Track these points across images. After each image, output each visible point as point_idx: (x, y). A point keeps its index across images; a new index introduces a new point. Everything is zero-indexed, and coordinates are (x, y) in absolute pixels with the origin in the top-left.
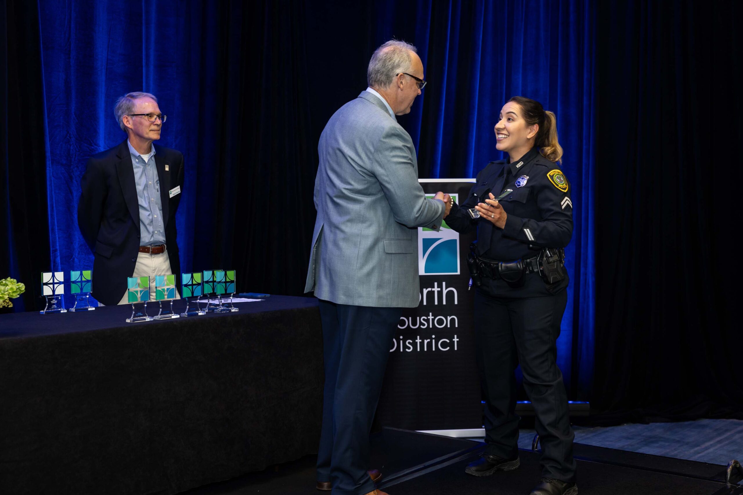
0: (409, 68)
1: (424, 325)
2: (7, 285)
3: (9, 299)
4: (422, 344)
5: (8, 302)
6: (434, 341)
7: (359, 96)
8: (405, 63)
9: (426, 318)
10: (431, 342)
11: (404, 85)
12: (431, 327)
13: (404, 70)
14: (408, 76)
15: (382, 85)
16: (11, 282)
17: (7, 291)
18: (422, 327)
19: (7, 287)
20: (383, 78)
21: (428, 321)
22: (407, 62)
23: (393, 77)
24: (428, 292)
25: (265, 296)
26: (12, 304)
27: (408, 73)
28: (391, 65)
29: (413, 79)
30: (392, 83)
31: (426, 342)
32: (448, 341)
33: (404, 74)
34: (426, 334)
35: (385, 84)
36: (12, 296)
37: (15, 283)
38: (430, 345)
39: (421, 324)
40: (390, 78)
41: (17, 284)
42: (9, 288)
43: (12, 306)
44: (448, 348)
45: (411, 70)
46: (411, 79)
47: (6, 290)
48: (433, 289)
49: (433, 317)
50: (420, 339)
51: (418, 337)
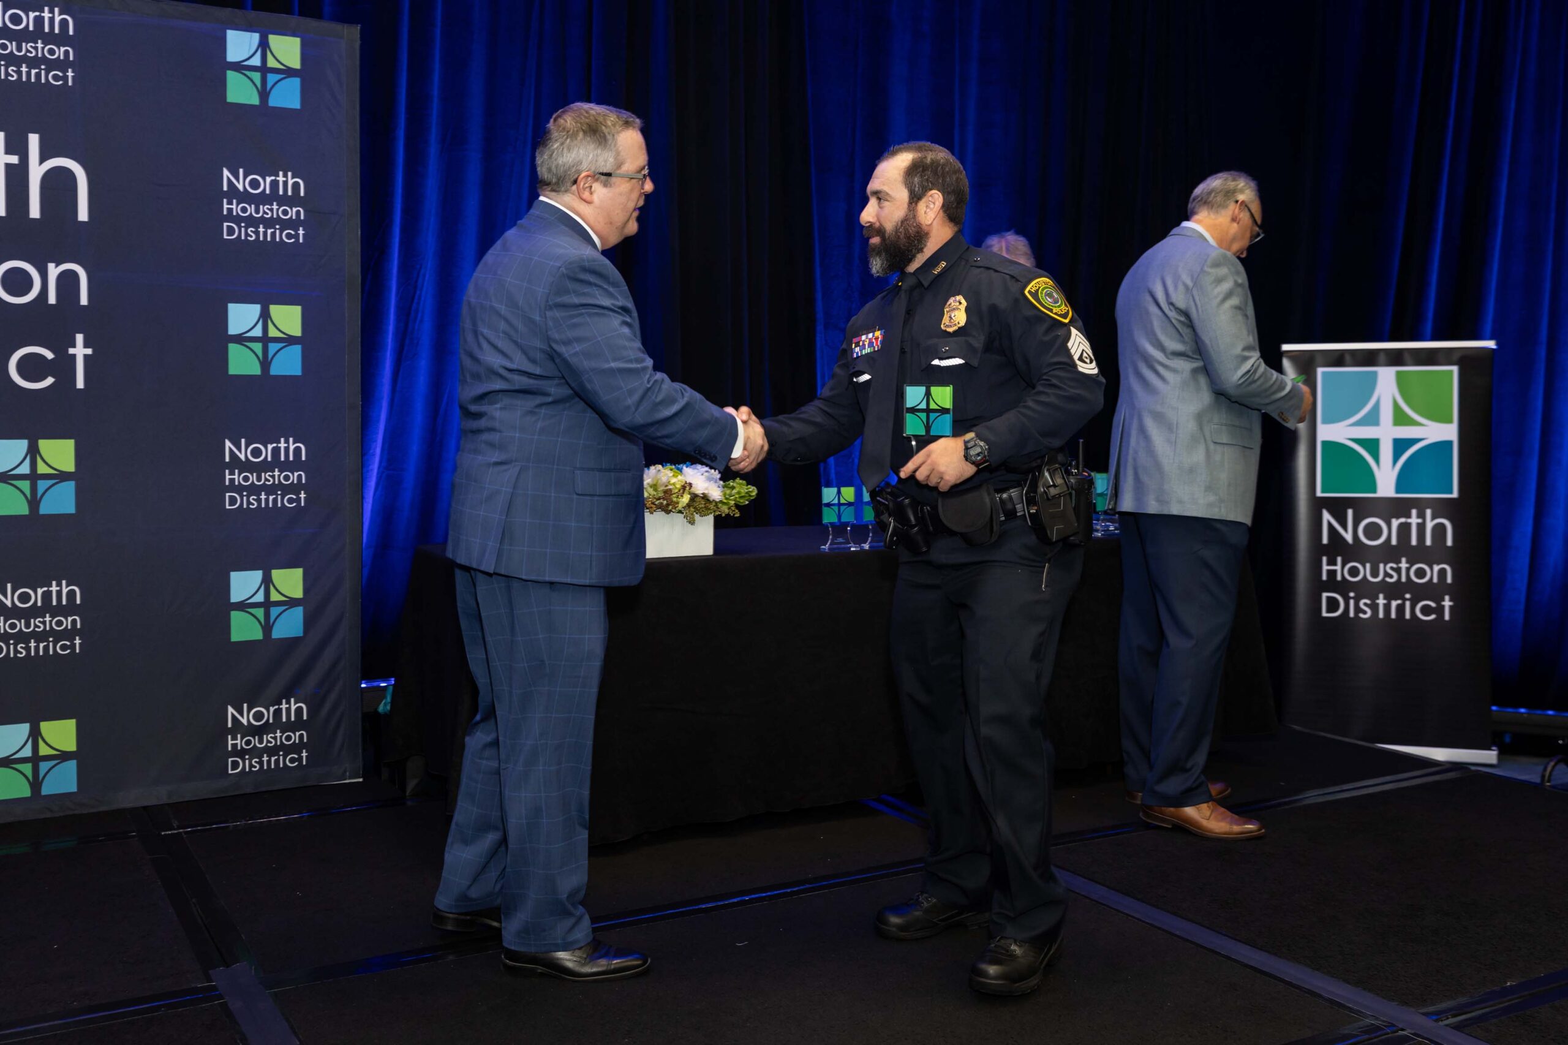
1: (1391, 576)
4: (1387, 607)
6: (1408, 604)
9: (1395, 566)
10: (1403, 604)
12: (1404, 580)
18: (1388, 580)
21: (1398, 570)
24: (1401, 525)
31: (1394, 604)
32: (1433, 604)
34: (1393, 591)
38: (1401, 608)
39: (1387, 574)
41: (746, 488)
43: (739, 516)
44: (1433, 616)
48: (1409, 520)
49: (1407, 565)
50: (1384, 599)
51: (1381, 596)
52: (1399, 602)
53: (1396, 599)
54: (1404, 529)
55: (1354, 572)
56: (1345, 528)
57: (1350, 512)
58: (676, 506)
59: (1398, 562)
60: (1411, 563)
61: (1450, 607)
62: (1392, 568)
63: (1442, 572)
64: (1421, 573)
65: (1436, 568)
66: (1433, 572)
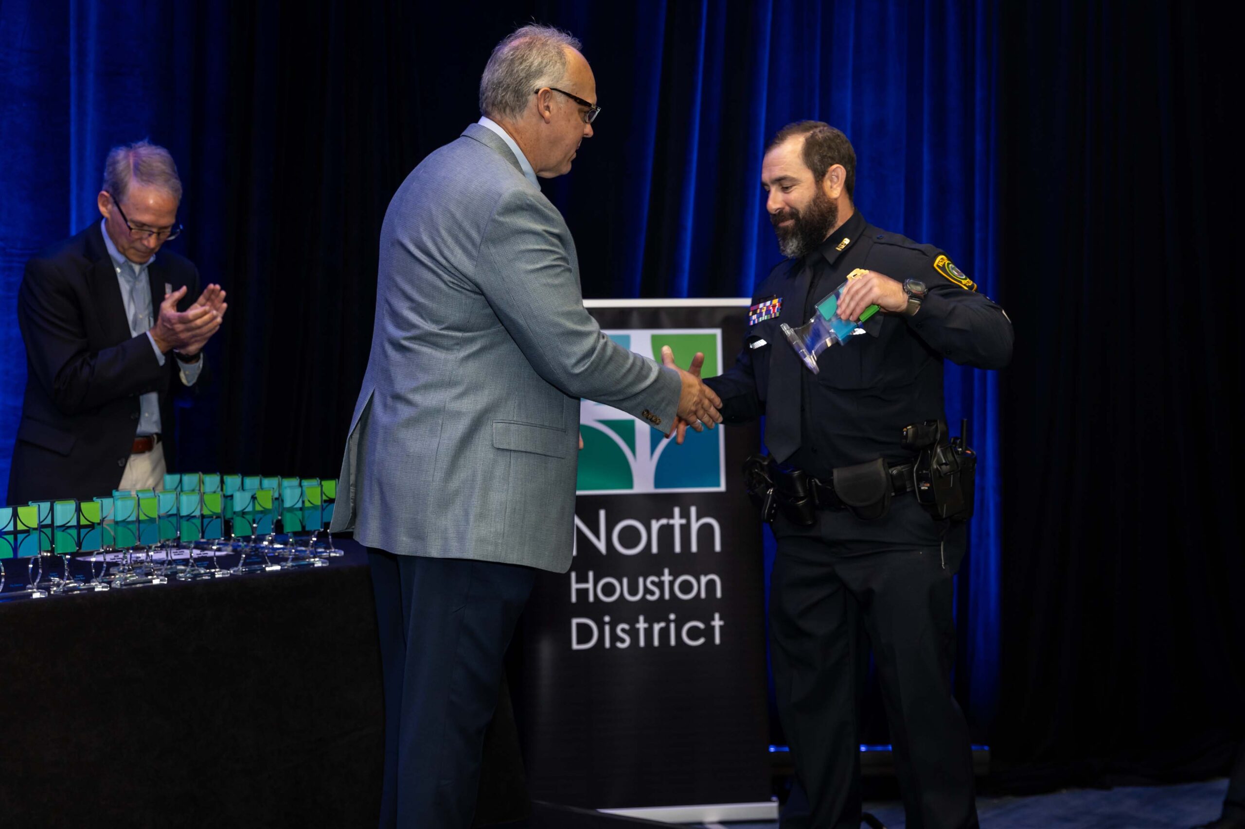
0: (562, 78)
1: (652, 593)
4: (649, 633)
6: (672, 626)
7: (463, 134)
8: (554, 67)
9: (656, 579)
10: (667, 628)
11: (553, 113)
12: (667, 596)
13: (552, 81)
14: (560, 93)
15: (508, 110)
18: (649, 597)
20: (510, 97)
21: (660, 585)
22: (558, 64)
23: (530, 95)
24: (661, 528)
27: (560, 89)
28: (524, 72)
29: (572, 101)
30: (528, 107)
31: (657, 628)
32: (701, 625)
33: (551, 89)
34: (655, 611)
35: (513, 110)
38: (664, 634)
39: (647, 591)
40: (523, 96)
44: (702, 640)
45: (568, 83)
46: (567, 101)
48: (671, 522)
49: (671, 578)
50: (645, 621)
51: (641, 618)
52: (663, 625)
53: (658, 622)
54: (666, 533)
55: (609, 590)
56: (597, 535)
57: (602, 514)
59: (660, 574)
60: (675, 574)
61: (721, 627)
62: (653, 583)
63: (711, 584)
64: (686, 587)
65: (704, 580)
66: (700, 585)
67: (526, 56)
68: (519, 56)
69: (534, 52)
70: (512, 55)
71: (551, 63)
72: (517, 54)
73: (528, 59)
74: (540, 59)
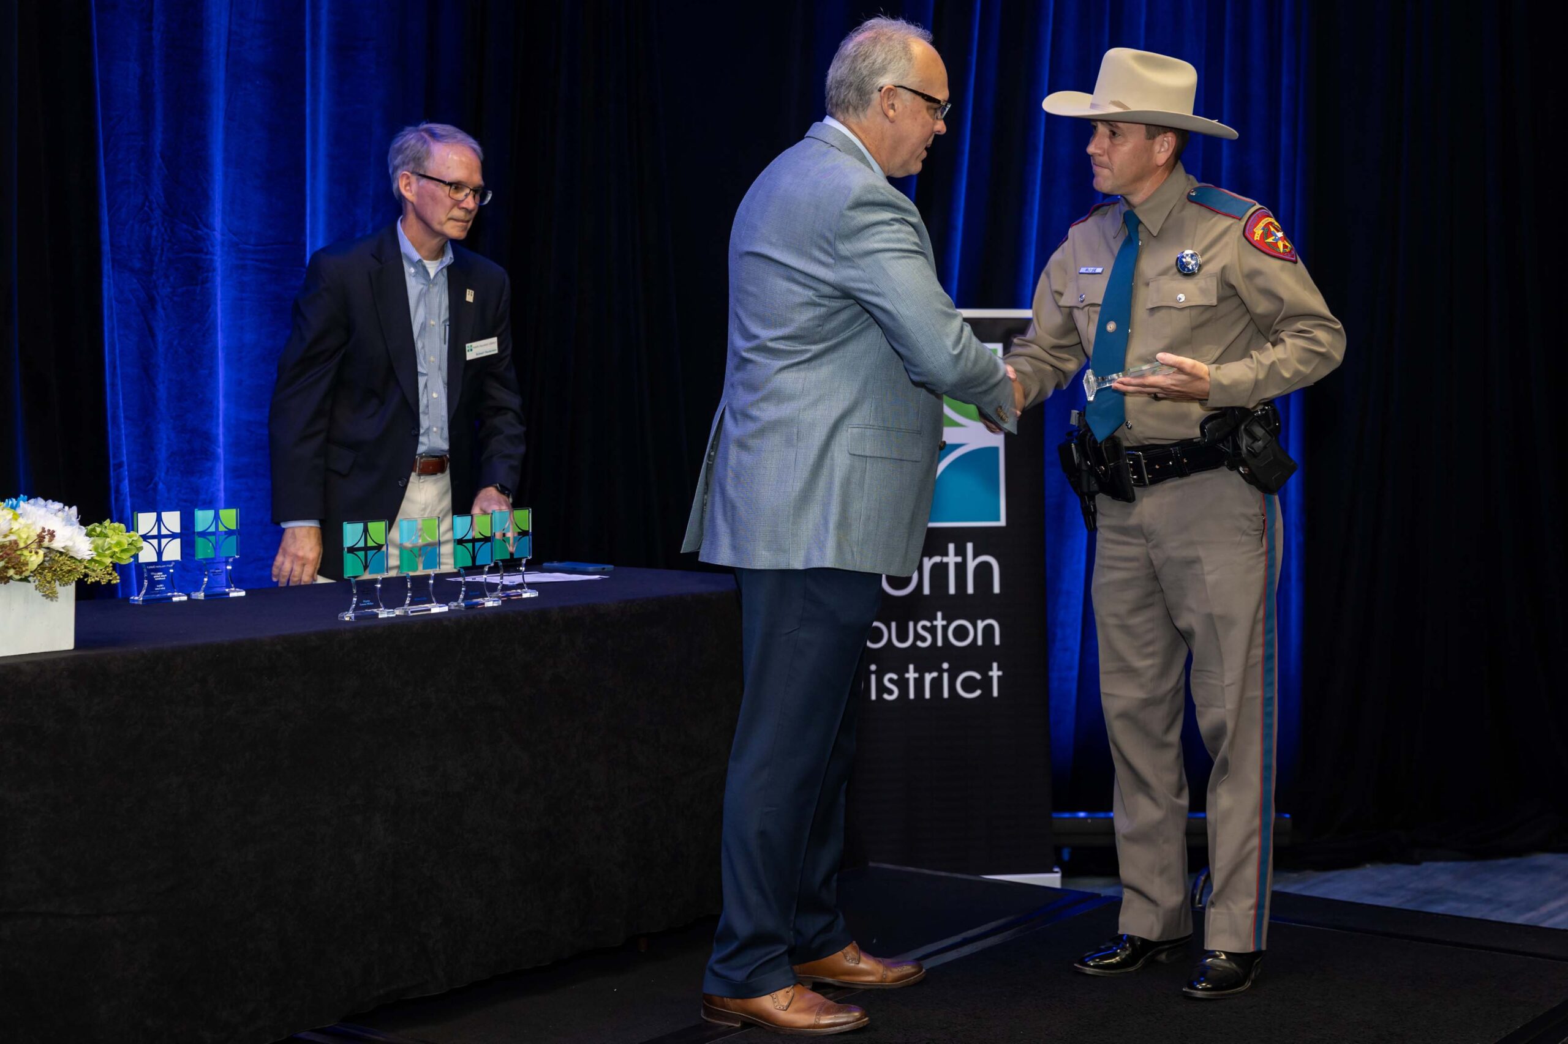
0: (908, 75)
1: (924, 639)
2: (106, 536)
3: (112, 567)
4: (919, 682)
5: (110, 572)
6: (946, 676)
7: (806, 135)
8: (899, 65)
9: (928, 624)
10: (940, 678)
11: (897, 112)
12: (940, 643)
13: (897, 78)
14: (906, 91)
15: (851, 109)
16: (114, 530)
17: (110, 548)
18: (919, 644)
19: (108, 539)
20: (852, 95)
21: (932, 630)
22: (903, 60)
23: (872, 93)
24: (935, 566)
25: (604, 569)
26: (118, 577)
27: (908, 86)
28: (868, 69)
29: (919, 98)
30: (869, 107)
31: (928, 677)
32: (978, 676)
33: (895, 86)
34: (927, 660)
35: (856, 109)
36: (118, 558)
37: (121, 532)
38: (937, 684)
39: (918, 637)
40: (865, 95)
41: (128, 534)
42: (112, 542)
43: (118, 581)
44: (978, 693)
45: (914, 79)
46: (914, 98)
47: (106, 547)
48: (945, 560)
49: (944, 623)
50: (915, 671)
51: (911, 667)
52: (935, 674)
53: (930, 671)
54: (940, 571)
58: (24, 569)
59: (933, 618)
60: (949, 618)
61: (999, 677)
62: (924, 628)
63: (988, 630)
64: (961, 633)
65: (981, 625)
66: (976, 631)
67: (869, 52)
68: (862, 53)
69: (878, 47)
70: (855, 51)
71: (895, 60)
72: (860, 50)
73: (871, 56)
74: (883, 56)
